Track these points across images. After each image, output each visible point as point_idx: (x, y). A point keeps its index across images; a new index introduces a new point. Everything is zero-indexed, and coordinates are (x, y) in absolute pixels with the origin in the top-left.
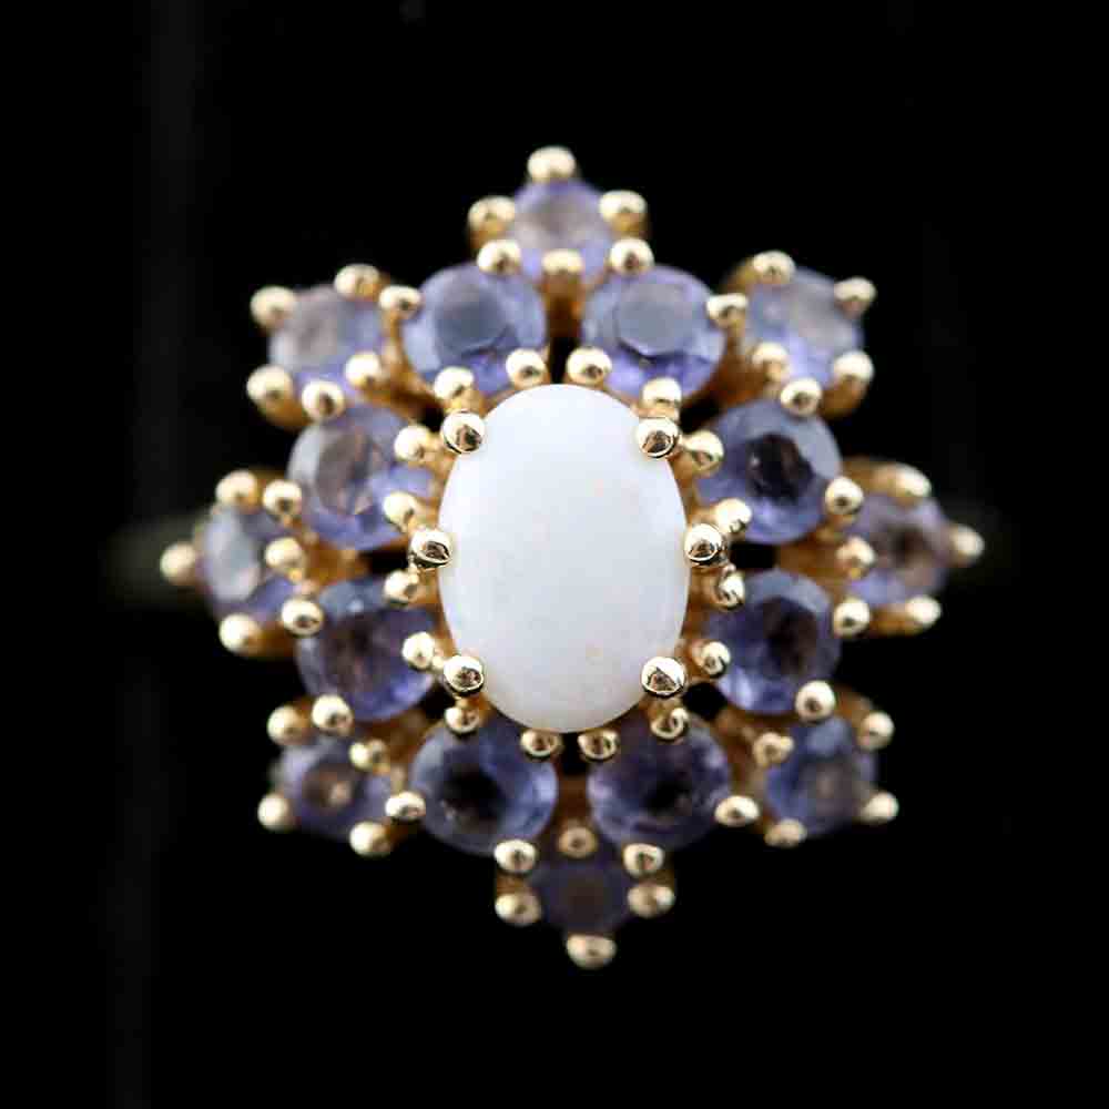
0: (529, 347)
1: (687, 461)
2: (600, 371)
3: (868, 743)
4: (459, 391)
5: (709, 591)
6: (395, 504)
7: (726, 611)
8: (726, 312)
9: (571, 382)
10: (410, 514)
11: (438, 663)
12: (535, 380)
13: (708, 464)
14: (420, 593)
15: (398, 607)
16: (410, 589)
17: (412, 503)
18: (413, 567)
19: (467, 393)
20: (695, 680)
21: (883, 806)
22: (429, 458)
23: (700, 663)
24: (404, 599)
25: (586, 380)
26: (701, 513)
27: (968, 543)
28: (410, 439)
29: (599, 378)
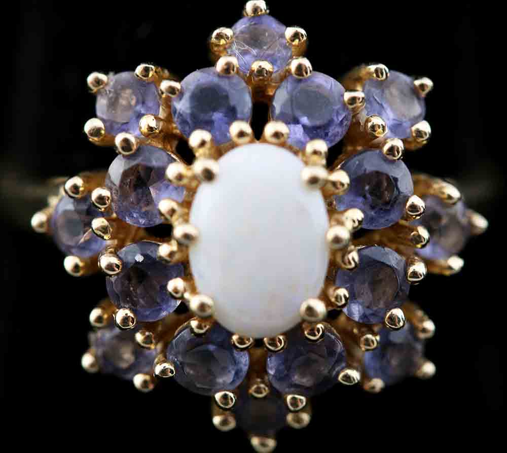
0: (242, 119)
1: (330, 187)
2: (283, 135)
3: (422, 336)
4: (203, 144)
5: (339, 259)
6: (165, 205)
7: (348, 271)
8: (353, 100)
9: (265, 141)
10: (173, 212)
11: (187, 295)
12: (246, 139)
13: (342, 189)
14: (177, 257)
15: (163, 262)
16: (171, 254)
17: (174, 205)
18: (174, 242)
19: (208, 146)
20: (330, 308)
21: (429, 368)
22: (185, 181)
23: (333, 300)
24: (168, 259)
25: (274, 140)
26: (336, 216)
27: (481, 223)
28: (175, 169)
29: (282, 139)
